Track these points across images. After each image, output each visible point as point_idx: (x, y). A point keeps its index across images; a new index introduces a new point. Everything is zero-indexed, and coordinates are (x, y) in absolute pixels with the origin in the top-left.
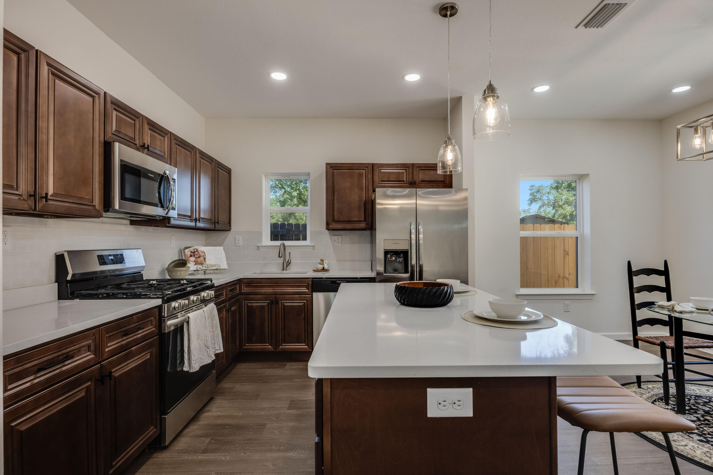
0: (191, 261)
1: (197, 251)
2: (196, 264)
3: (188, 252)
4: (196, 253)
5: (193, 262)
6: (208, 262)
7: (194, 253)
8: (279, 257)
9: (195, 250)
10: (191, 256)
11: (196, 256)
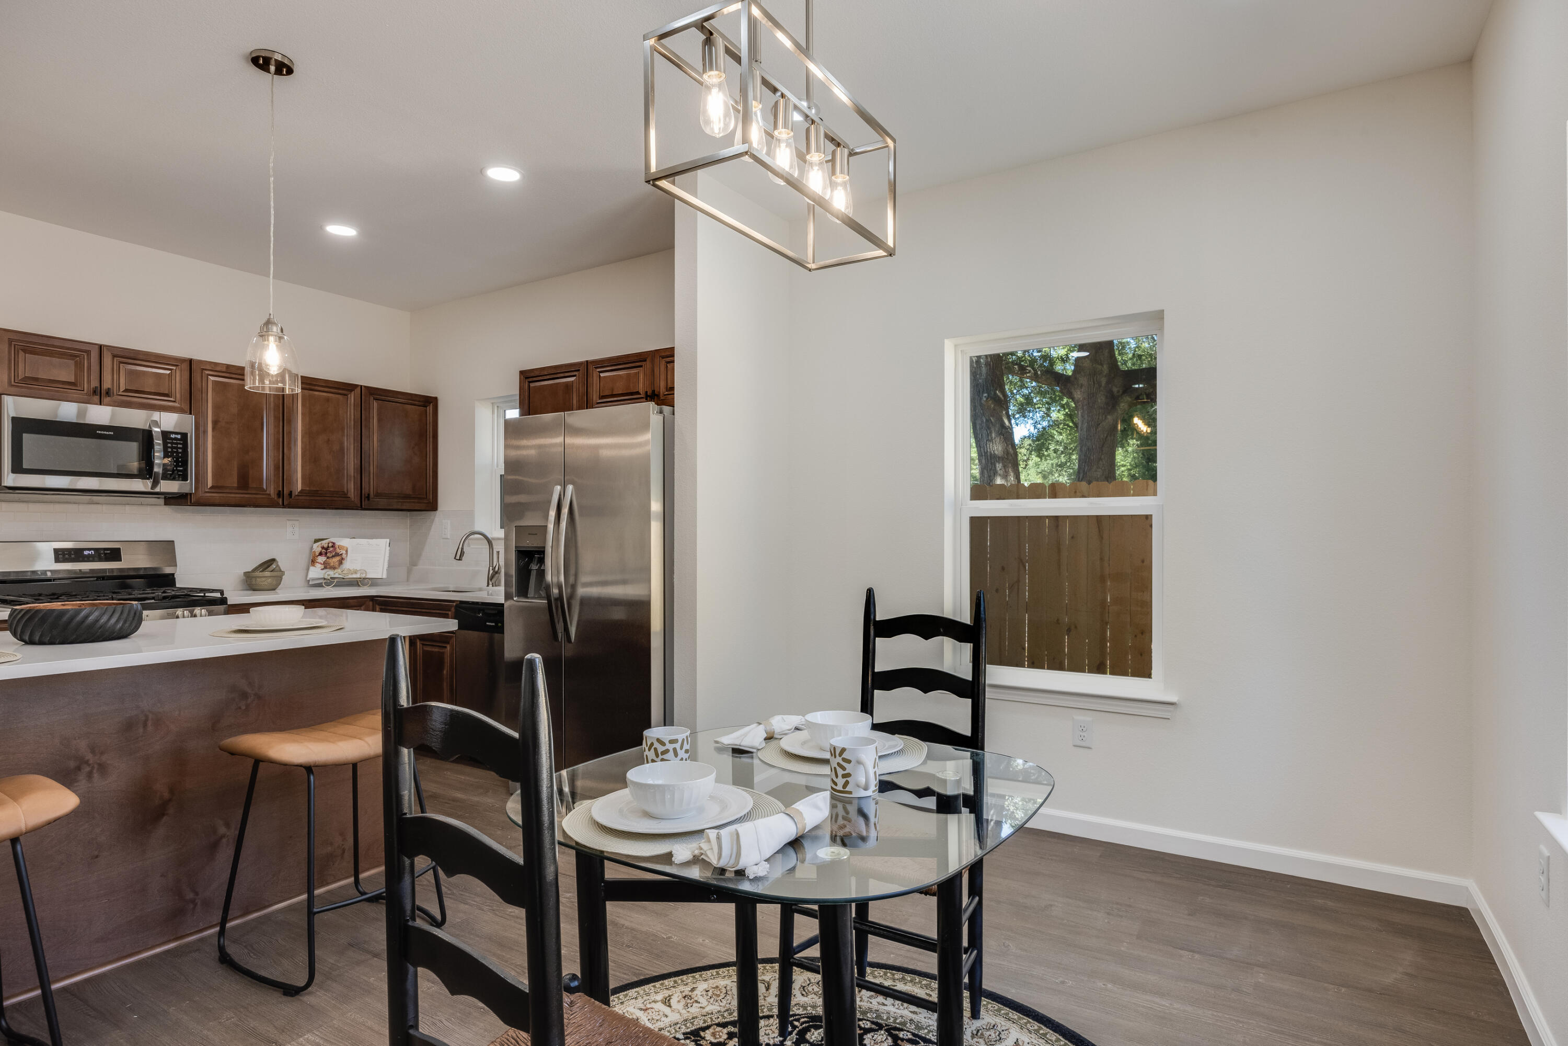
0: (318, 563)
1: (332, 546)
2: (325, 568)
3: (318, 547)
4: (331, 549)
5: (321, 564)
6: (348, 565)
7: (327, 549)
8: (455, 558)
9: (330, 545)
10: (321, 554)
11: (328, 555)
